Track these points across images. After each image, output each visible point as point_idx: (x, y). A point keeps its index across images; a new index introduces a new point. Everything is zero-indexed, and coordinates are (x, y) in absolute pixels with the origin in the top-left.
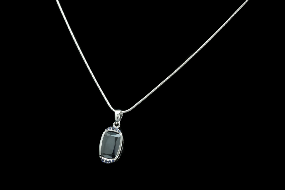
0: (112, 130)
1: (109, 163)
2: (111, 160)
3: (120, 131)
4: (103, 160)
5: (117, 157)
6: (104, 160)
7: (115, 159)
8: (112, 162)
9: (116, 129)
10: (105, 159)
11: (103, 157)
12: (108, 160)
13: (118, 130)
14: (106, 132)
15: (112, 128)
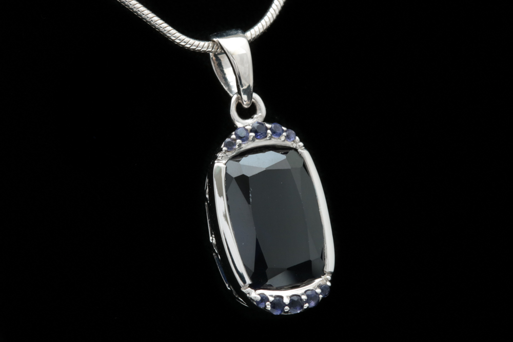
2: (315, 287)
3: (291, 133)
7: (326, 281)
8: (321, 296)
9: (271, 129)
10: (286, 295)
12: (301, 292)
13: (283, 131)
14: (224, 162)
15: (252, 134)
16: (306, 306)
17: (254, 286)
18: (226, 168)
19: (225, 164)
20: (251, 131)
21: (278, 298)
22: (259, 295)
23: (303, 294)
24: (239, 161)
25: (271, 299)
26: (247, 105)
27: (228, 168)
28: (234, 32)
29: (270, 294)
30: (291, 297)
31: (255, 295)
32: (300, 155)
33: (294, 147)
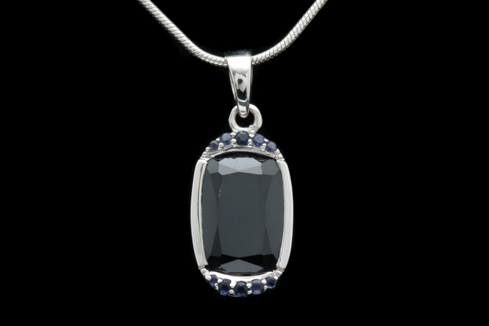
0: (234, 146)
1: (257, 292)
2: (262, 278)
3: (273, 145)
4: (225, 285)
5: (283, 261)
6: (233, 285)
7: (276, 275)
8: (266, 287)
9: (253, 139)
10: (234, 280)
11: (222, 271)
12: (248, 280)
13: (265, 142)
14: (208, 159)
15: (234, 140)
16: (250, 292)
17: (209, 268)
18: (207, 165)
19: (208, 161)
20: (235, 137)
21: (226, 281)
22: (211, 276)
23: (249, 282)
24: (219, 161)
25: (220, 281)
26: (244, 115)
27: (209, 165)
28: (243, 52)
29: (221, 277)
30: (237, 282)
31: (208, 275)
32: (277, 165)
33: (273, 157)
